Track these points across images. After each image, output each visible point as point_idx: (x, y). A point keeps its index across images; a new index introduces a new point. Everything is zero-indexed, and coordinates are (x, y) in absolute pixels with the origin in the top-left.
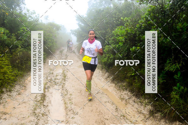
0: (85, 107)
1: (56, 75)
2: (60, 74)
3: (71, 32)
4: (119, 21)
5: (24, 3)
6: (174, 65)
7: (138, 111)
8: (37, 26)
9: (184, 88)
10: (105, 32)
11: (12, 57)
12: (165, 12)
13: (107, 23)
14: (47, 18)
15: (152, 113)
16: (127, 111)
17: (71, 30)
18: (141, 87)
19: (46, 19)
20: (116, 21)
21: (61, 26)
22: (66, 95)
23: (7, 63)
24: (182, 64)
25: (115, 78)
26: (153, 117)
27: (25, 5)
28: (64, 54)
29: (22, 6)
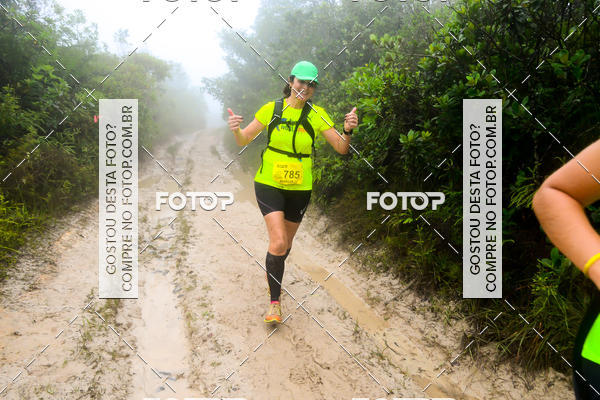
0: (253, 328)
1: (155, 226)
3: (204, 85)
4: (360, 49)
8: (90, 63)
12: (516, 15)
14: (122, 37)
16: (391, 340)
17: (205, 80)
18: (435, 260)
19: (122, 41)
20: (351, 51)
21: (172, 66)
22: (190, 289)
25: (350, 234)
26: (475, 358)
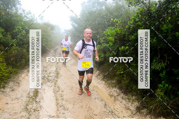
1: (49, 73)
2: (54, 72)
3: (65, 32)
4: (110, 22)
5: (20, 4)
6: (160, 64)
7: (126, 107)
9: (169, 86)
10: (96, 32)
11: (7, 55)
13: (99, 24)
15: (138, 109)
16: (116, 107)
17: (65, 30)
18: (129, 84)
19: (42, 19)
20: (107, 23)
22: (58, 91)
23: (1, 61)
24: (167, 63)
26: (140, 113)
27: (21, 5)
28: (58, 53)
29: (18, 6)
